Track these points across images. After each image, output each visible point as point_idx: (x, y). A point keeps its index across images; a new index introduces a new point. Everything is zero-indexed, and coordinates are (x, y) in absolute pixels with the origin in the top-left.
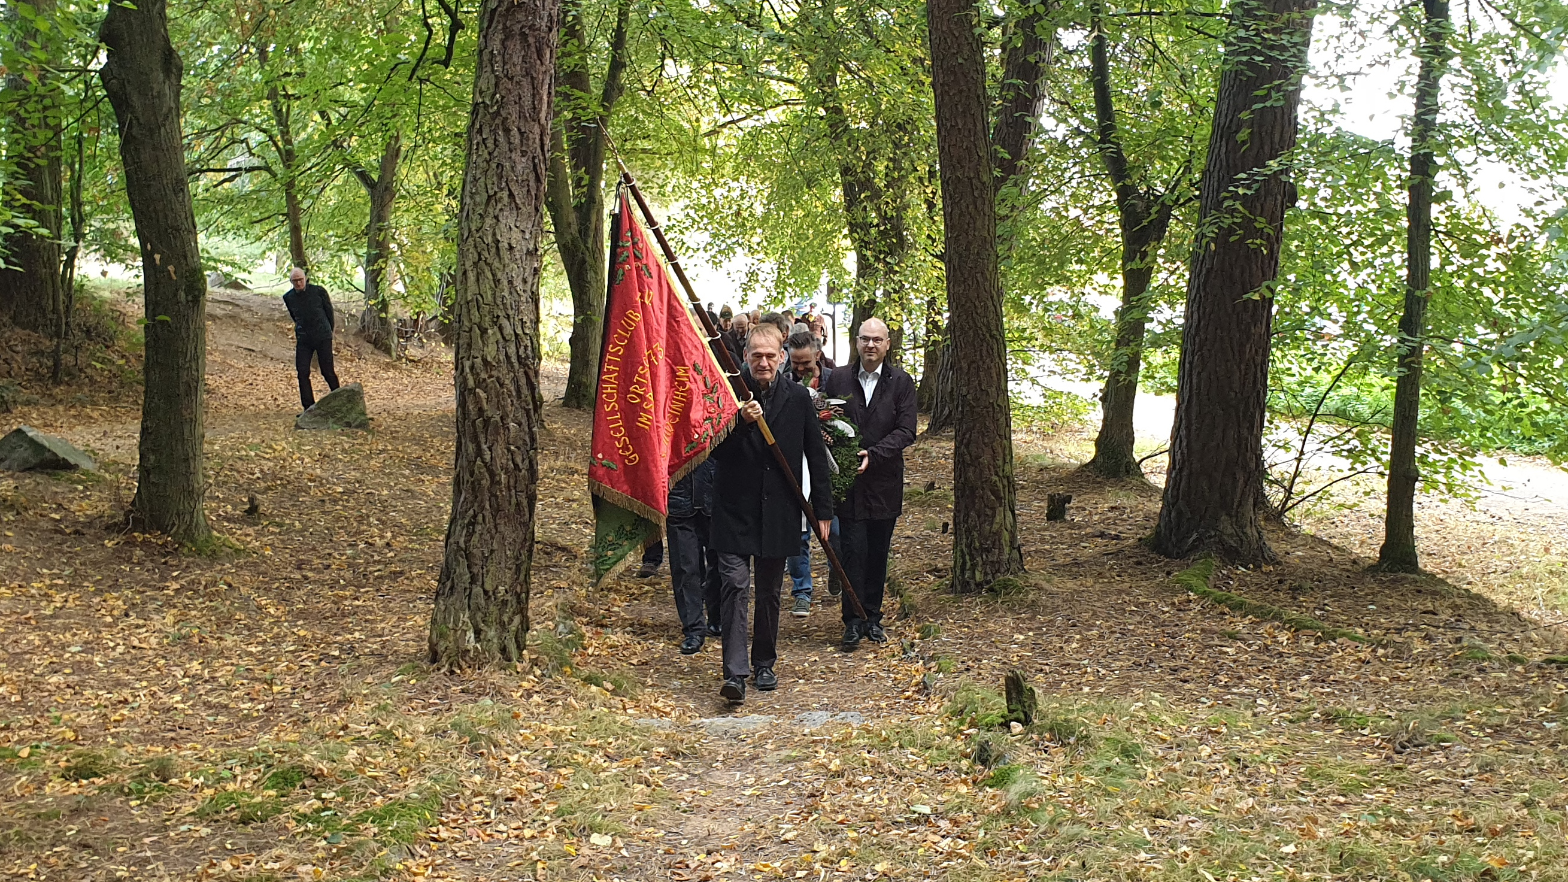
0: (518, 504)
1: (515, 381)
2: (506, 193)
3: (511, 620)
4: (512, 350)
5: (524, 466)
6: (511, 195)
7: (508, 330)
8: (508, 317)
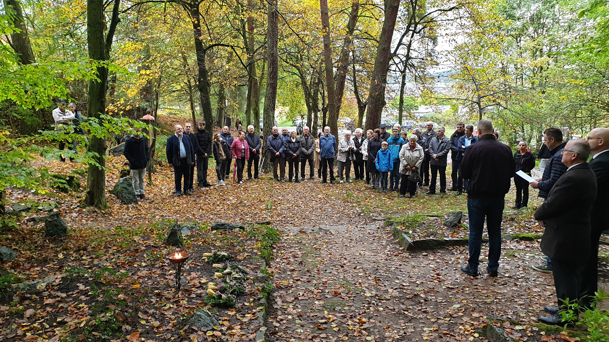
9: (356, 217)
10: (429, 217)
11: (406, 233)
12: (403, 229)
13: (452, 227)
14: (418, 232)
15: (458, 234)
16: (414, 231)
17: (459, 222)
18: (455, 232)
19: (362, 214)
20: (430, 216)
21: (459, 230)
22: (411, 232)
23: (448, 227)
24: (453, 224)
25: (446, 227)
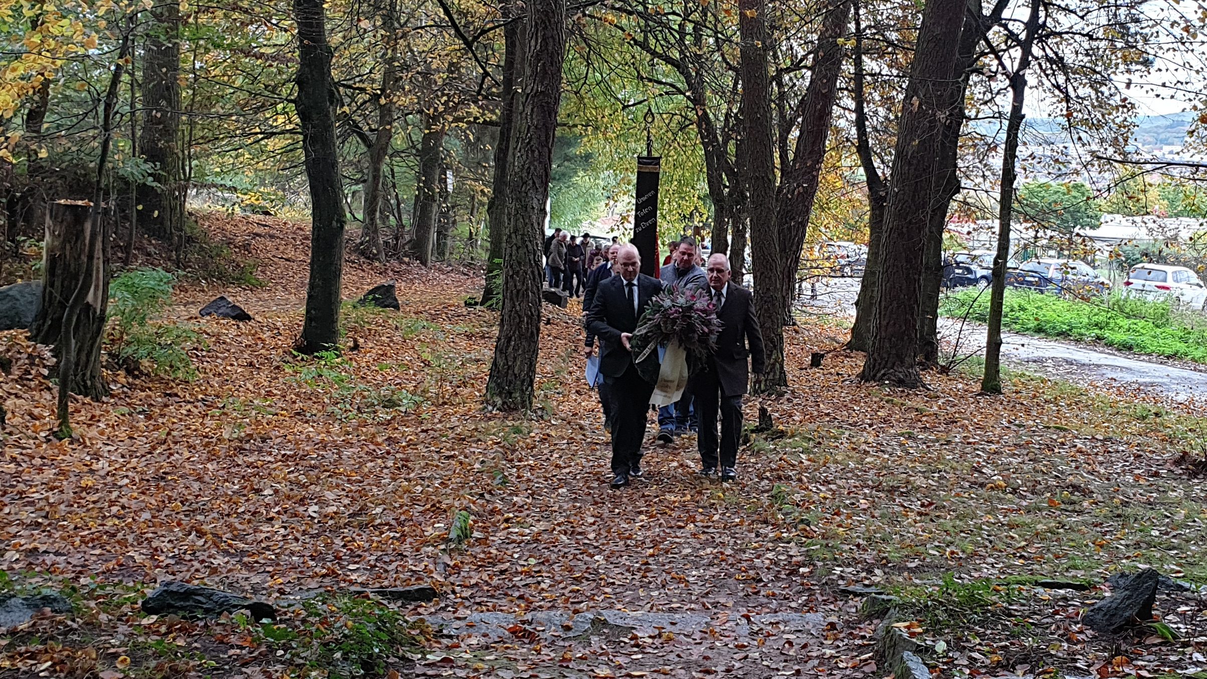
0: (532, 332)
1: (533, 272)
2: (531, 182)
3: (527, 389)
4: (532, 257)
5: (535, 314)
6: (534, 183)
7: (530, 247)
8: (530, 241)
9: (777, 578)
10: (1040, 590)
11: (919, 650)
12: (913, 635)
13: (1115, 632)
14: (972, 650)
15: (1129, 662)
16: (958, 645)
17: (1146, 611)
18: (1118, 652)
19: (802, 570)
20: (1045, 585)
21: (1139, 643)
22: (941, 646)
23: (1099, 630)
24: (1118, 621)
25: (1089, 632)
